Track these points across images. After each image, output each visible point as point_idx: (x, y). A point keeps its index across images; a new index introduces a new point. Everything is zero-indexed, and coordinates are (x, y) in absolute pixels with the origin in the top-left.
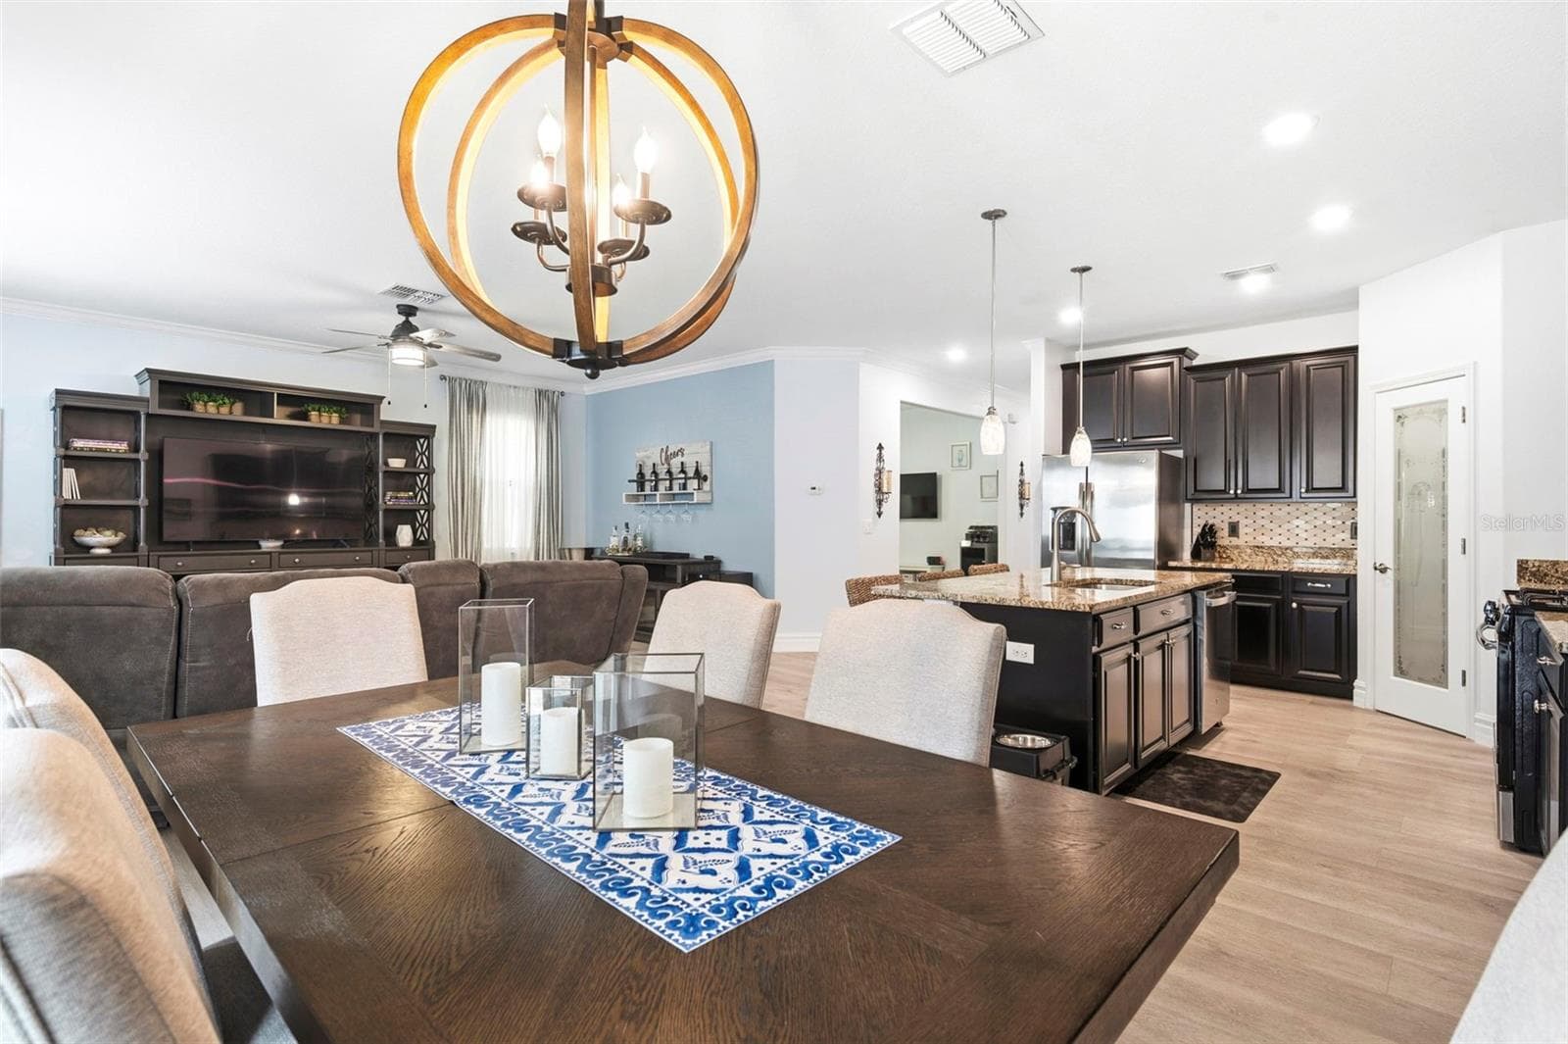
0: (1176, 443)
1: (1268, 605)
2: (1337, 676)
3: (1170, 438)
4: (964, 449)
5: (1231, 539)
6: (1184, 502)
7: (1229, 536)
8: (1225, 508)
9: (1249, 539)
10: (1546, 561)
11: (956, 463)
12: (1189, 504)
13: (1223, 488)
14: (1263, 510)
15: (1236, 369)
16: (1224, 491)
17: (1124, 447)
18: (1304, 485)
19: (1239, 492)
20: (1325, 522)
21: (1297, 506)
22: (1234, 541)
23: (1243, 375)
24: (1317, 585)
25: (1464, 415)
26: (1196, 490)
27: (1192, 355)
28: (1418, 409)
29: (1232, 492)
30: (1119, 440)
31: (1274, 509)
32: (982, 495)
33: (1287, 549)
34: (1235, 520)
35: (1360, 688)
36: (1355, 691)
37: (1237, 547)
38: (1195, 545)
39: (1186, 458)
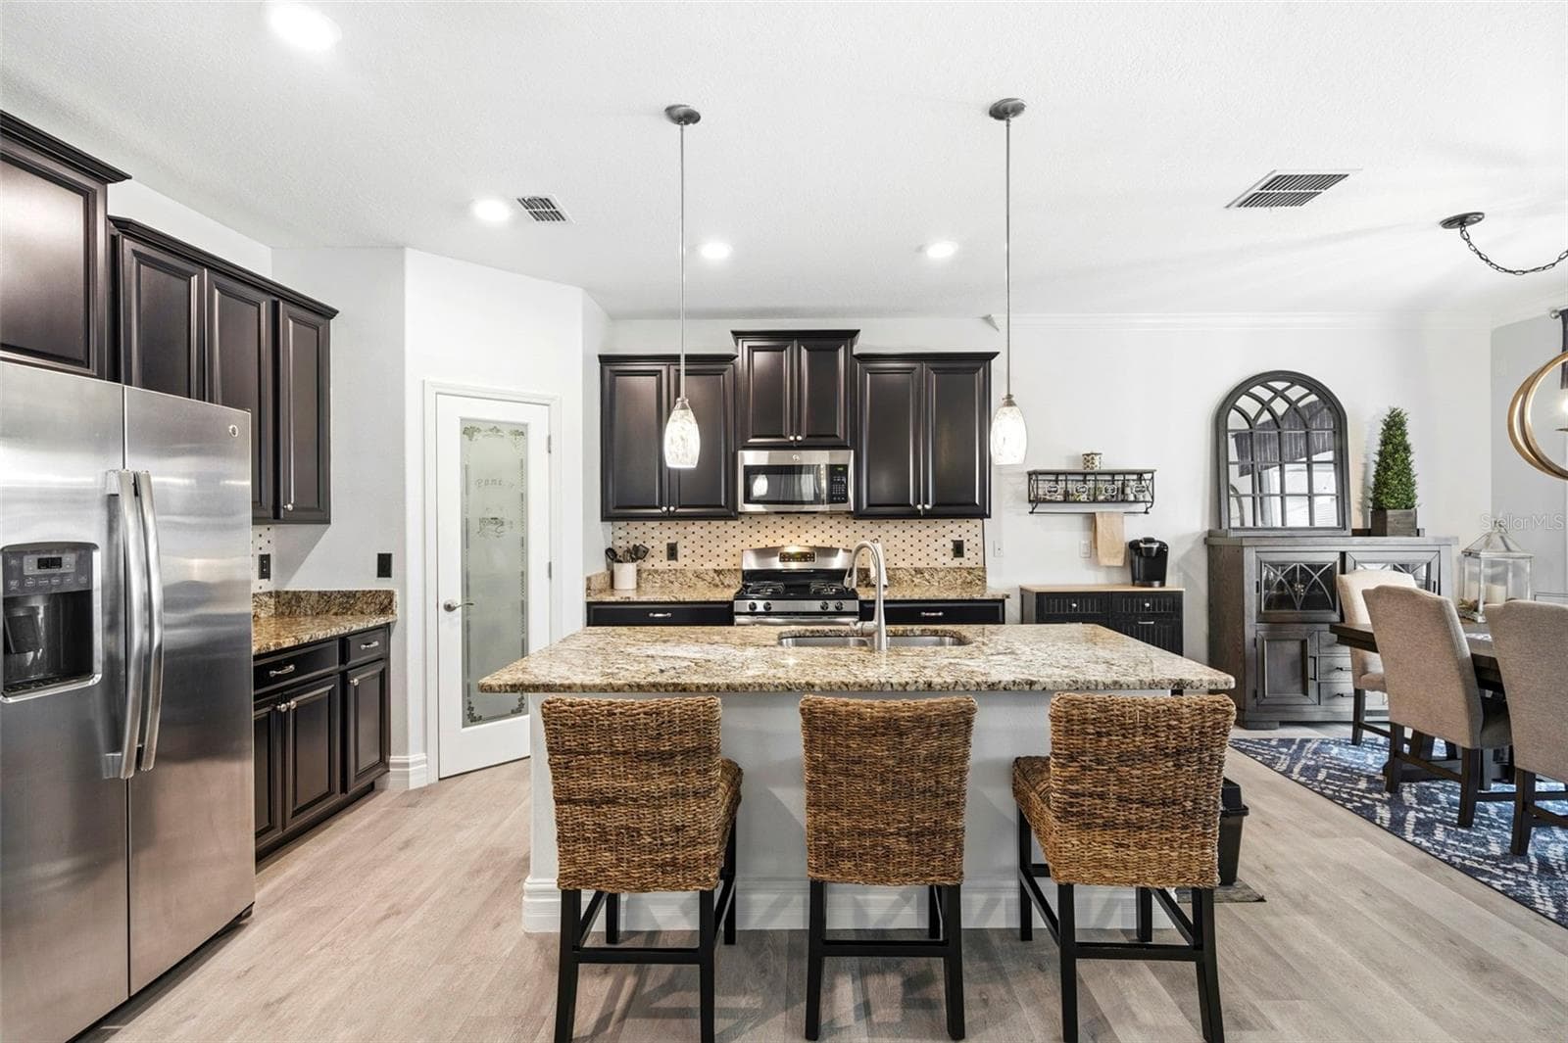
15: (205, 272)
25: (549, 444)
28: (492, 425)
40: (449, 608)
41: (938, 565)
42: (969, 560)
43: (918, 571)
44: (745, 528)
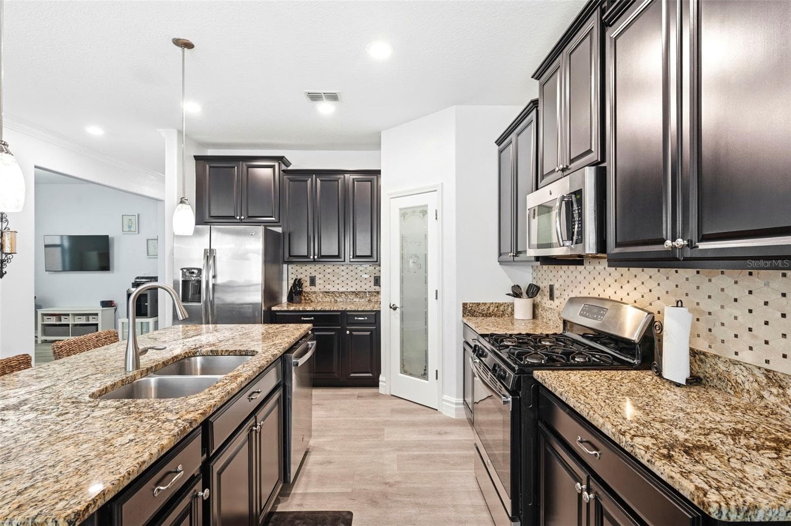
0: (277, 222)
1: (333, 333)
2: (370, 375)
3: (273, 219)
4: (133, 218)
5: (312, 287)
6: (283, 264)
7: (310, 285)
8: (307, 267)
9: (321, 287)
10: (475, 303)
11: (126, 229)
12: (286, 265)
13: (306, 255)
14: (329, 268)
15: (314, 176)
16: (307, 257)
17: (241, 222)
18: (352, 254)
19: (316, 257)
20: (361, 276)
21: (347, 266)
22: (313, 289)
23: (318, 179)
24: (360, 318)
25: (436, 215)
26: (290, 256)
27: (288, 164)
28: (412, 210)
29: (312, 257)
30: (238, 218)
31: (335, 268)
32: (148, 253)
33: (342, 293)
34: (313, 275)
35: (383, 382)
36: (380, 383)
37: (315, 293)
38: (290, 292)
39: (283, 233)
40: (395, 309)
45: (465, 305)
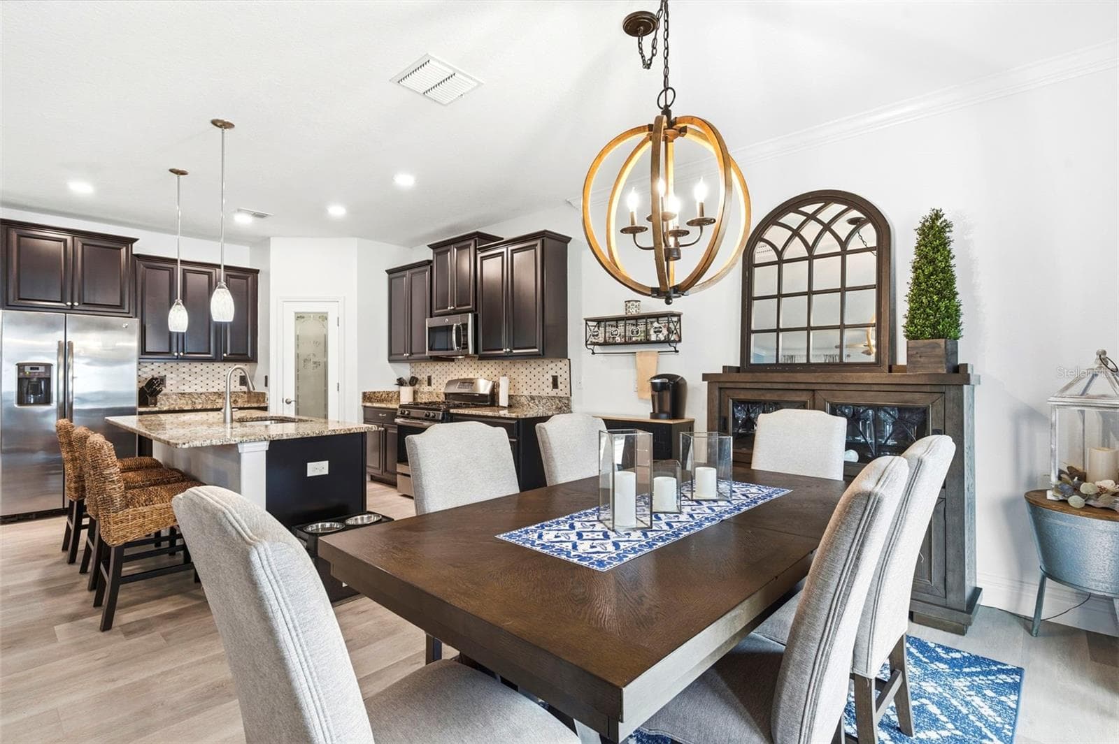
9: (174, 388)
13: (168, 351)
19: (181, 354)
26: (145, 352)
28: (310, 315)
29: (175, 354)
30: (69, 303)
40: (289, 402)
41: (543, 394)
42: (562, 391)
43: (532, 398)
44: (455, 366)
45: (364, 394)
